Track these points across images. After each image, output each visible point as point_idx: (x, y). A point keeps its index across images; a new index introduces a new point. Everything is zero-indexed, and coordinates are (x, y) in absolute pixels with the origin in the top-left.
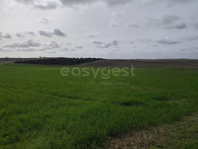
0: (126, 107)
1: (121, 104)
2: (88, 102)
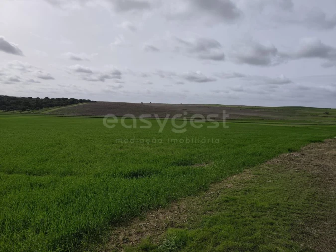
0: (135, 180)
1: (126, 177)
2: (68, 177)
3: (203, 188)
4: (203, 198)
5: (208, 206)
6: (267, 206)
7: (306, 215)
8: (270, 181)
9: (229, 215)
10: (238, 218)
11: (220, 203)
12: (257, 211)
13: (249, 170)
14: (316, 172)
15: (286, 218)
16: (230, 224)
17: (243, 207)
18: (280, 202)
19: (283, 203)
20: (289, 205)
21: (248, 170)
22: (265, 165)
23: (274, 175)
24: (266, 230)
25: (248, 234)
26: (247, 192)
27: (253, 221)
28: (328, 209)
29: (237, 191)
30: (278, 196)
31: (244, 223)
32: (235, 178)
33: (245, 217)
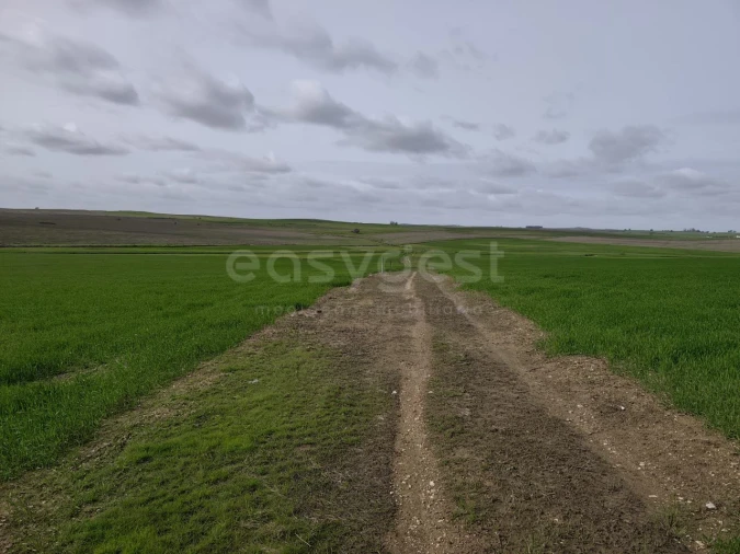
4: (76, 467)
5: (87, 487)
6: (245, 446)
7: (325, 442)
8: (256, 381)
9: (146, 498)
10: (172, 500)
11: (126, 470)
12: (220, 466)
13: (209, 364)
14: (342, 344)
15: (283, 464)
16: (145, 525)
17: (187, 464)
18: (274, 427)
19: (279, 427)
20: (291, 429)
22: (248, 345)
23: (264, 365)
24: (239, 509)
25: (194, 537)
26: (201, 418)
27: (207, 497)
28: (362, 418)
29: (177, 424)
30: (272, 413)
31: (187, 508)
32: (175, 390)
33: (190, 491)
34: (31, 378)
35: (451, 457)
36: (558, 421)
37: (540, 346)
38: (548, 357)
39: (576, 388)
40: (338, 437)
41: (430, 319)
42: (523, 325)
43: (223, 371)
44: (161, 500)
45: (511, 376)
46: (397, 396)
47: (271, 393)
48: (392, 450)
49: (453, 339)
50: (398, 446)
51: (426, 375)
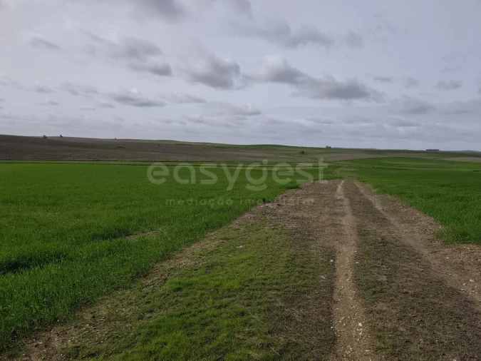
3: (142, 273)
4: (140, 290)
5: (147, 303)
6: (236, 287)
7: (286, 290)
8: (241, 246)
9: (179, 313)
10: (195, 316)
11: (168, 295)
12: (221, 298)
14: (295, 226)
15: (261, 300)
16: (180, 329)
17: (203, 294)
18: (253, 277)
19: (257, 277)
20: (265, 279)
21: (213, 234)
22: (235, 225)
24: (234, 326)
25: (208, 340)
26: (210, 267)
27: (215, 316)
28: (311, 276)
29: (195, 270)
30: (252, 268)
31: (203, 322)
32: (194, 249)
33: (205, 311)
34: (115, 237)
35: (374, 308)
36: (454, 290)
37: (439, 235)
38: (446, 244)
39: (469, 267)
40: (294, 287)
41: (355, 213)
42: (425, 220)
43: (221, 239)
44: (188, 315)
45: (417, 256)
46: (333, 264)
47: (251, 255)
48: (331, 299)
49: (372, 227)
50: (335, 296)
51: (354, 251)
